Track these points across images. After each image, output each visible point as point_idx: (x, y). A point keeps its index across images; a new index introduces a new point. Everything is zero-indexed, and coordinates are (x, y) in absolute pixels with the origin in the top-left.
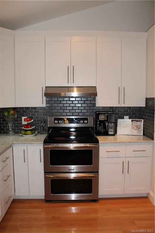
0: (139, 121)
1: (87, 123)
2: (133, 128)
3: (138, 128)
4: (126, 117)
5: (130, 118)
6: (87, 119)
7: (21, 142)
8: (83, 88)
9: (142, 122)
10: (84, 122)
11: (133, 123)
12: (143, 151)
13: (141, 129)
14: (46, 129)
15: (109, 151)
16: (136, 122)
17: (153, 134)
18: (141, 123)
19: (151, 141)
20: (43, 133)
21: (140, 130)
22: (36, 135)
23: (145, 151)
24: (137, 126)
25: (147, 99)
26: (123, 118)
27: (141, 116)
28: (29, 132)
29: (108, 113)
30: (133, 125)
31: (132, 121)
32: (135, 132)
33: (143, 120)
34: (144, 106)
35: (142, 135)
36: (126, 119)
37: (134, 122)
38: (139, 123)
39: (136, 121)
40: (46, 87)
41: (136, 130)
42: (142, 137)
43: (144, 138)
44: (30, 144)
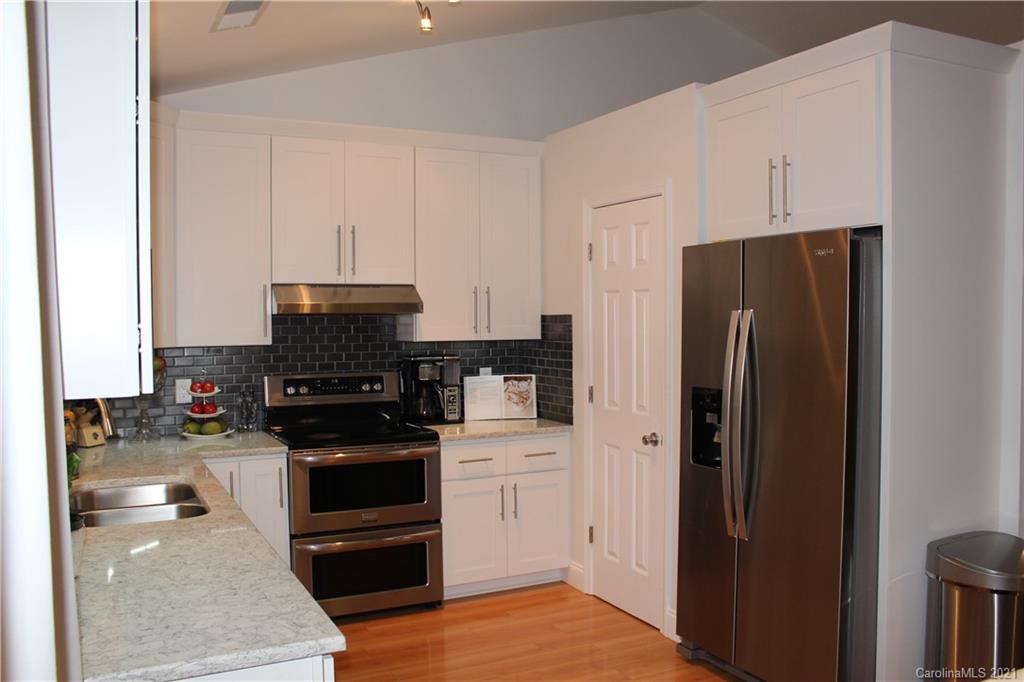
0: (525, 379)
1: (382, 391)
2: (510, 399)
3: (523, 398)
4: (485, 371)
5: (494, 372)
6: (380, 380)
7: (221, 452)
8: (382, 288)
9: (534, 383)
10: (372, 387)
11: (509, 385)
12: (549, 454)
13: (532, 402)
14: (256, 416)
15: (465, 459)
16: (516, 382)
17: (571, 409)
18: (530, 386)
19: (567, 427)
20: (248, 430)
21: (528, 402)
23: (554, 453)
24: (519, 394)
25: (544, 318)
26: (478, 374)
27: (526, 365)
28: (213, 425)
29: (443, 360)
30: (510, 389)
31: (506, 380)
32: (516, 411)
33: (534, 376)
34: (538, 336)
35: (535, 416)
36: (486, 374)
37: (510, 382)
38: (524, 384)
39: (516, 379)
40: (273, 285)
41: (517, 403)
42: (535, 421)
43: (539, 425)
44: (250, 455)
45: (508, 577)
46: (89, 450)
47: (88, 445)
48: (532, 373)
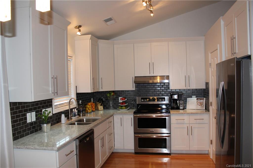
0: (202, 99)
1: (165, 101)
2: (198, 104)
3: (201, 104)
5: (196, 97)
6: (164, 98)
9: (205, 100)
10: (162, 100)
14: (135, 106)
16: (200, 100)
17: (209, 108)
19: (208, 112)
20: (133, 109)
21: (203, 105)
22: (128, 110)
23: (203, 119)
24: (200, 103)
25: (206, 83)
26: (192, 97)
28: (124, 107)
29: (179, 94)
30: (198, 102)
32: (199, 107)
33: (205, 98)
34: (205, 88)
36: (194, 97)
37: (198, 100)
38: (202, 100)
39: (200, 99)
40: (135, 77)
41: (200, 105)
42: (204, 110)
43: (206, 111)
44: (125, 114)
45: (190, 150)
46: (100, 111)
47: (99, 110)
48: (205, 97)
